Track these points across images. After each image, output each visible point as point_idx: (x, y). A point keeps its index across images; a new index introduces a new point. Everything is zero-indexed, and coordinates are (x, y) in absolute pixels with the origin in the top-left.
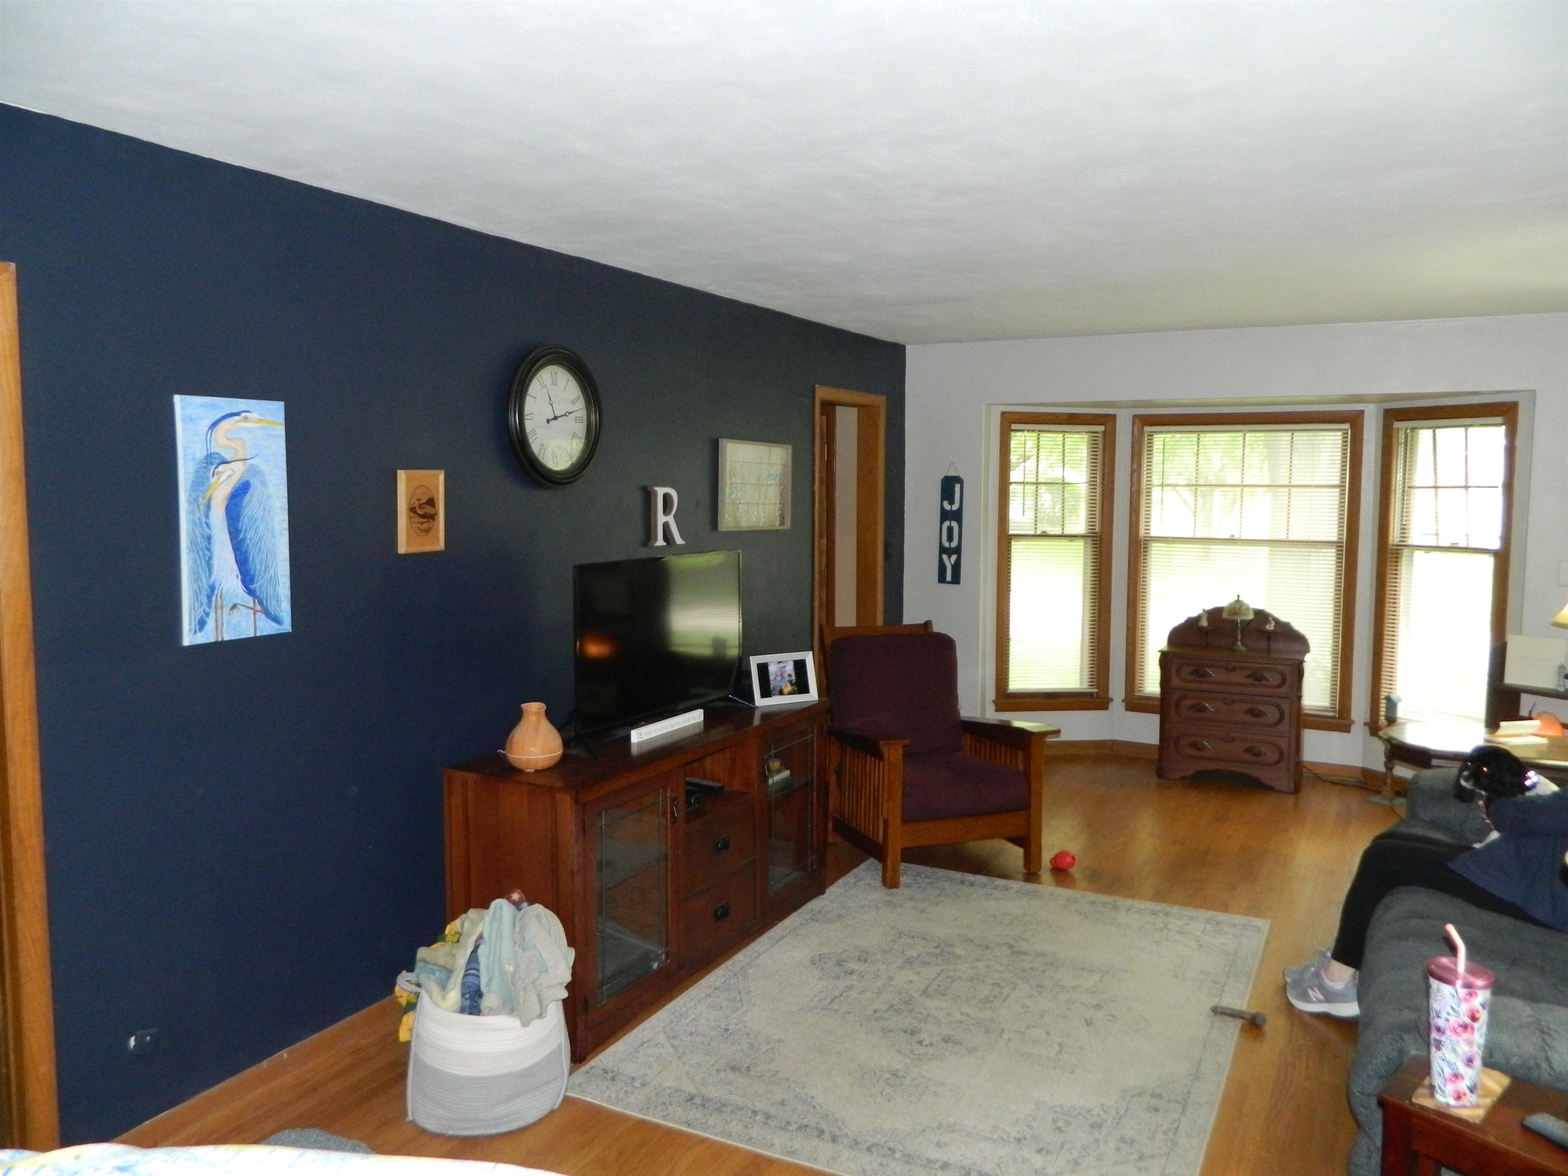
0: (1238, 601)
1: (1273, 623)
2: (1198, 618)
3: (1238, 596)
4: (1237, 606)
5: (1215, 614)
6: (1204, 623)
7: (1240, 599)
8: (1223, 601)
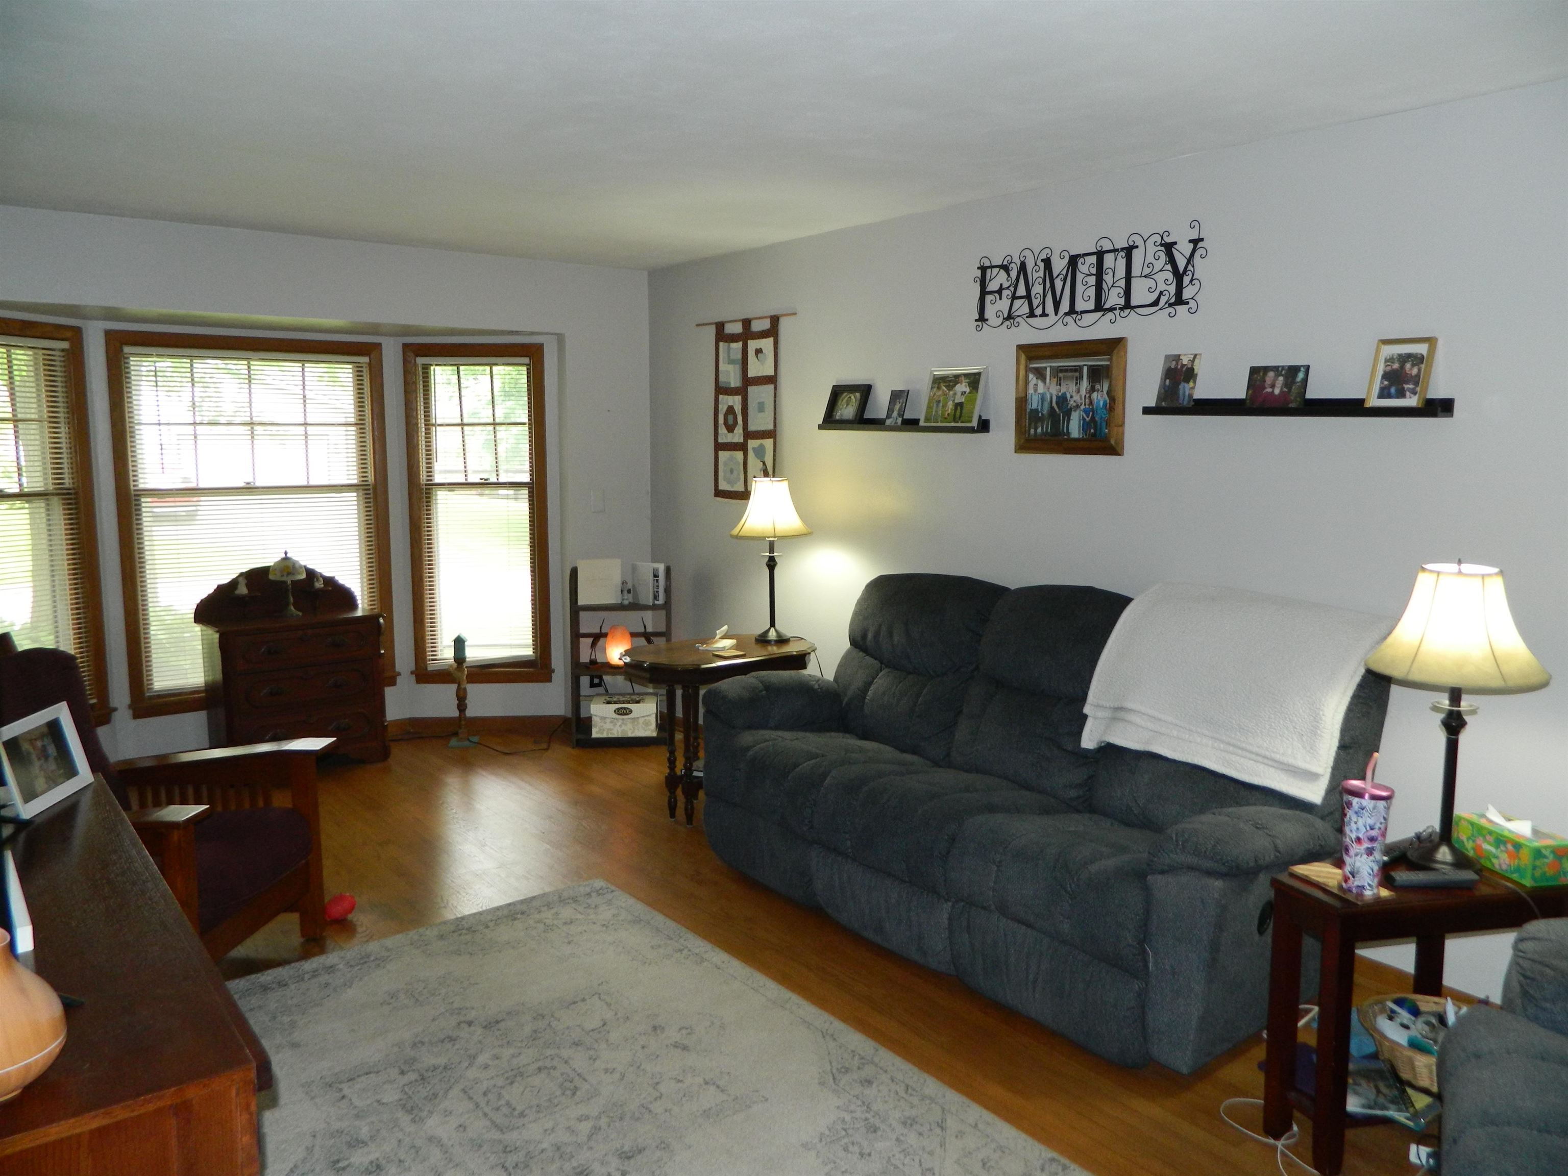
0: (286, 559)
1: (321, 579)
2: (234, 584)
3: (286, 553)
4: (287, 564)
5: (256, 577)
6: (243, 590)
7: (289, 555)
8: (269, 559)
